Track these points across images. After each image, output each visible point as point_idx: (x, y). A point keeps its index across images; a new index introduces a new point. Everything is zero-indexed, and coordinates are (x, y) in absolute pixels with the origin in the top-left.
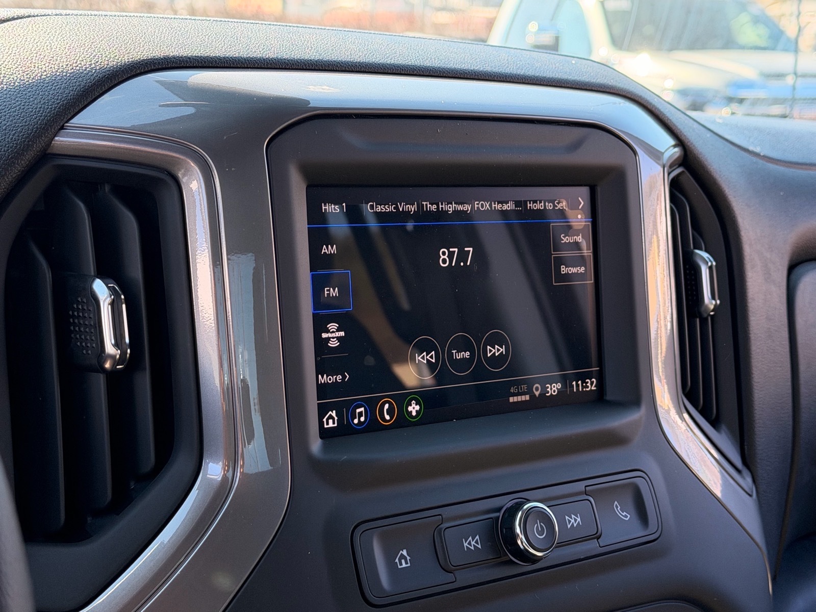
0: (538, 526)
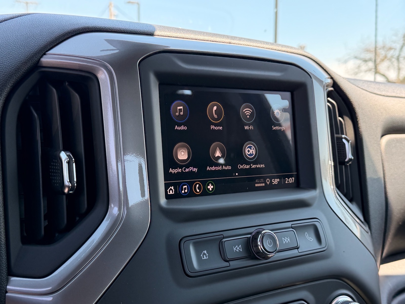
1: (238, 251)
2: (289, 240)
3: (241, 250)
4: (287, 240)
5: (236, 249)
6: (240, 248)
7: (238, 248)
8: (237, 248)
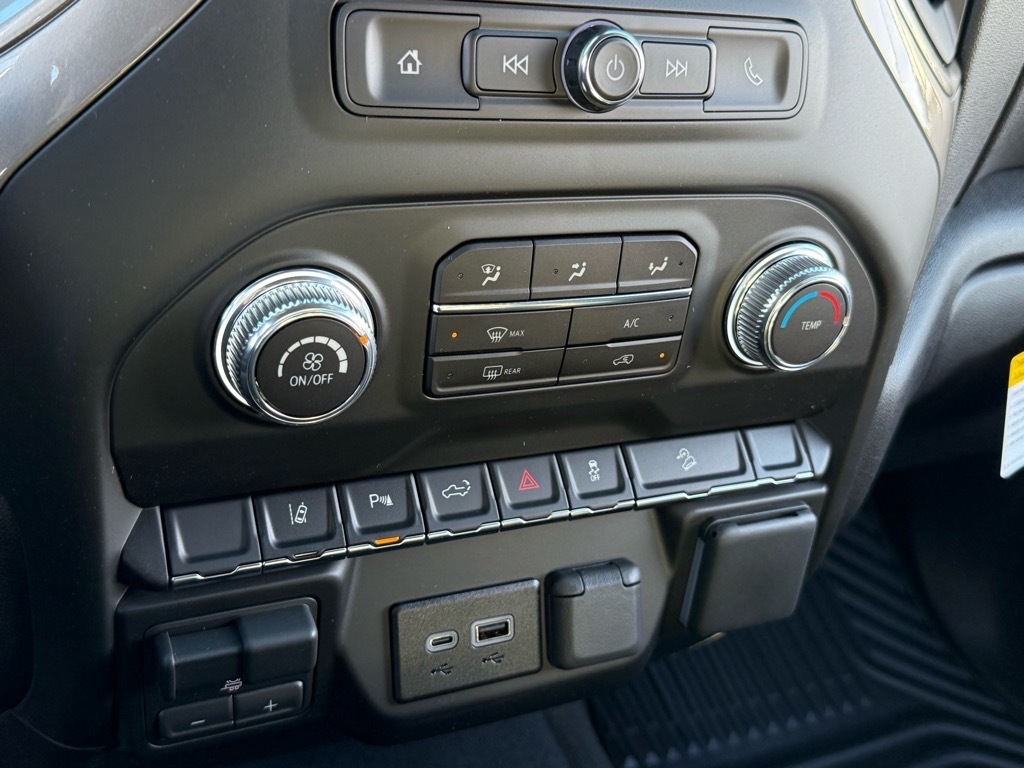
0: (613, 64)
1: (515, 71)
2: (685, 69)
3: (526, 72)
4: (680, 69)
5: (512, 64)
6: (523, 65)
7: (517, 65)
8: (514, 61)
